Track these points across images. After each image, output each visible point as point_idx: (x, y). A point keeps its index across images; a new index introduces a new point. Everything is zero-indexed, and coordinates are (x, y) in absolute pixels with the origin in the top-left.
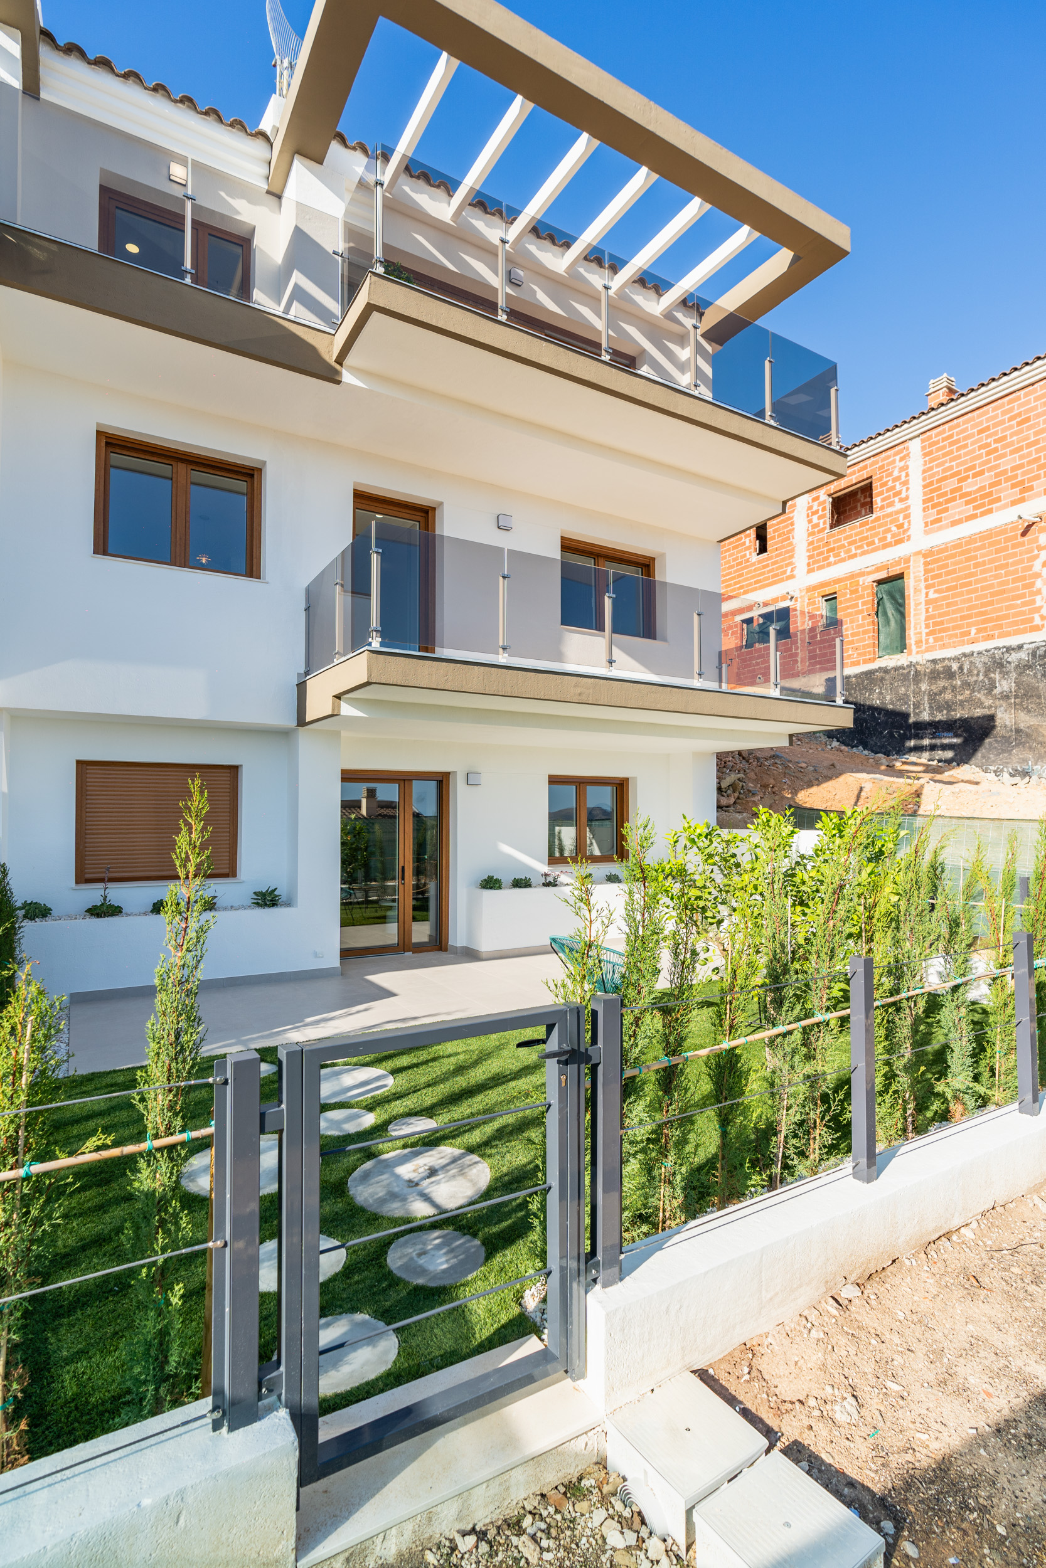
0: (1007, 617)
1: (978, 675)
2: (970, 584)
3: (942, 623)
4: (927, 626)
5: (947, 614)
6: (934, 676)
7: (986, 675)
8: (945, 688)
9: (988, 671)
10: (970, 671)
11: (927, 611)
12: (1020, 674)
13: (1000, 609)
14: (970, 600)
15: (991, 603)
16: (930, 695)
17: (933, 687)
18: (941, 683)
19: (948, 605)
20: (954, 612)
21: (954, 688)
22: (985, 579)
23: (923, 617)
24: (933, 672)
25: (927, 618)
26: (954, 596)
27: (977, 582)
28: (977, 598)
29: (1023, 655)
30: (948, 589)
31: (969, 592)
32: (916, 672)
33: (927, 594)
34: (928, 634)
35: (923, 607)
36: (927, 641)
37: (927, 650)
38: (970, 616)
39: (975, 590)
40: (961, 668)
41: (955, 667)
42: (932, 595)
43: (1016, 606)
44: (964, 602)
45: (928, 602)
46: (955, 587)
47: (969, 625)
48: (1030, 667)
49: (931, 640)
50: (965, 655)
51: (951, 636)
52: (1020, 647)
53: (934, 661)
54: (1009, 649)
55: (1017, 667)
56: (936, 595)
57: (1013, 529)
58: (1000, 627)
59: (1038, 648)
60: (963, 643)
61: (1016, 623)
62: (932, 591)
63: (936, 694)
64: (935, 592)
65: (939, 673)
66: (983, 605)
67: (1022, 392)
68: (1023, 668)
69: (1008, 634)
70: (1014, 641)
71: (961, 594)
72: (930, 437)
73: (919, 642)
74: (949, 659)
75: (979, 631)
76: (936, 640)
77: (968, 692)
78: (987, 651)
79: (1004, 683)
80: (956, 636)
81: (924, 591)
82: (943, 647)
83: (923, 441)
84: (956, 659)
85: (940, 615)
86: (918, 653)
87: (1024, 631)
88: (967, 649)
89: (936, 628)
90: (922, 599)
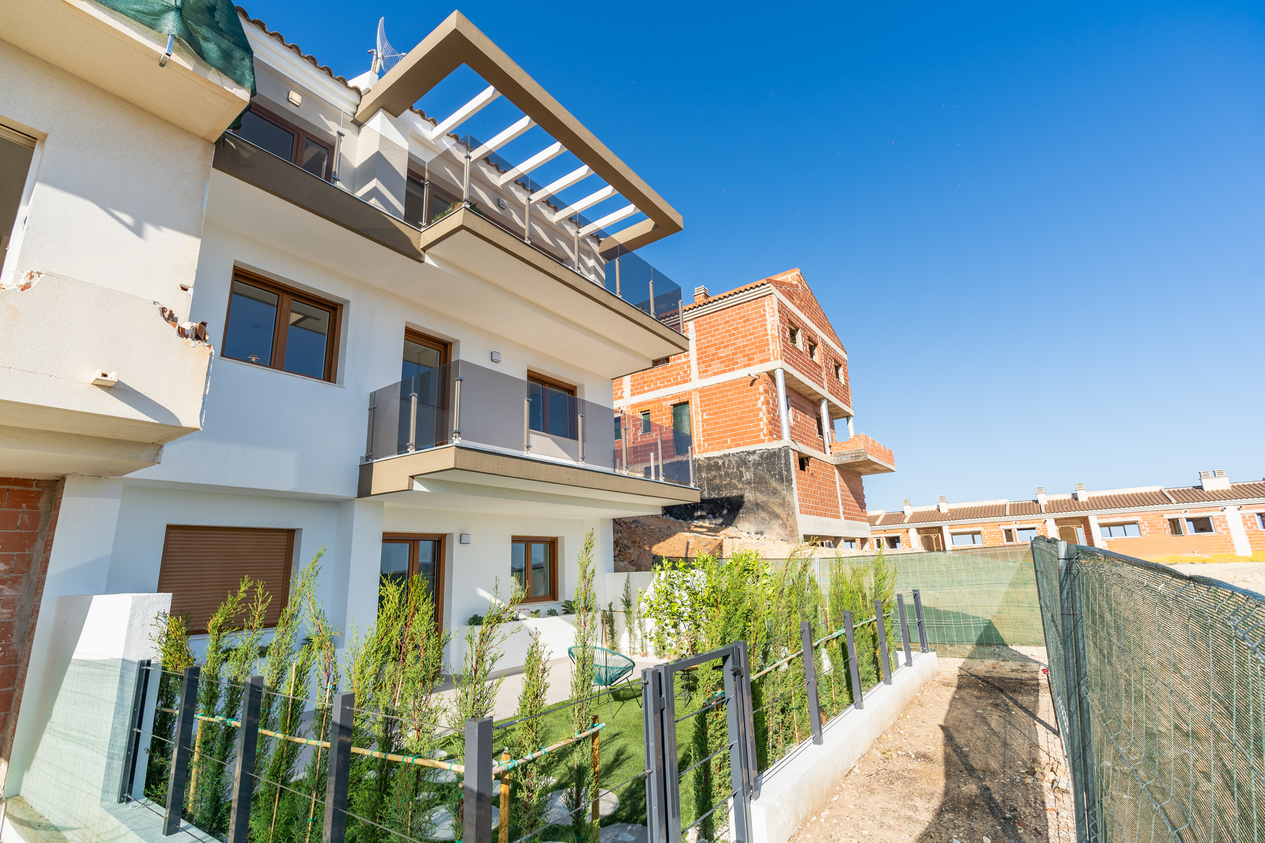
0: (746, 433)
1: (733, 468)
2: (725, 411)
3: (712, 434)
4: (703, 436)
5: (714, 429)
6: (709, 468)
7: (738, 469)
8: (715, 476)
9: (738, 466)
10: (729, 466)
11: (703, 427)
12: (755, 469)
13: (742, 429)
14: (726, 421)
15: (737, 424)
16: (707, 480)
17: (709, 475)
18: (714, 473)
19: (715, 423)
20: (718, 428)
21: (721, 476)
22: (733, 410)
23: (701, 430)
24: (709, 465)
25: (703, 431)
26: (717, 418)
27: (729, 410)
28: (730, 420)
29: (756, 457)
30: (714, 414)
31: (726, 416)
32: (699, 465)
33: (702, 415)
34: (704, 441)
35: (700, 423)
36: (704, 445)
37: (705, 451)
38: (726, 432)
39: (728, 416)
40: (724, 463)
41: (720, 462)
42: (705, 417)
43: (750, 427)
44: (723, 422)
45: (703, 421)
46: (717, 413)
47: (727, 437)
48: (760, 465)
49: (706, 445)
50: (725, 455)
51: (717, 443)
52: (754, 452)
53: (708, 459)
54: (749, 453)
55: (753, 464)
56: (708, 417)
57: (746, 381)
58: (743, 439)
59: (763, 453)
60: (723, 448)
61: (751, 437)
62: (705, 414)
63: (711, 480)
64: (707, 415)
65: (712, 466)
66: (734, 425)
67: (745, 304)
68: (757, 465)
69: (747, 444)
70: (751, 448)
71: (721, 417)
72: (699, 321)
73: (699, 446)
74: (717, 458)
75: (732, 441)
76: (709, 445)
77: (728, 479)
78: (737, 453)
79: (747, 474)
80: (719, 443)
81: (701, 414)
82: (713, 450)
83: (695, 323)
84: (721, 457)
85: (711, 429)
86: (699, 453)
87: (755, 443)
88: (727, 452)
89: (709, 437)
90: (700, 419)
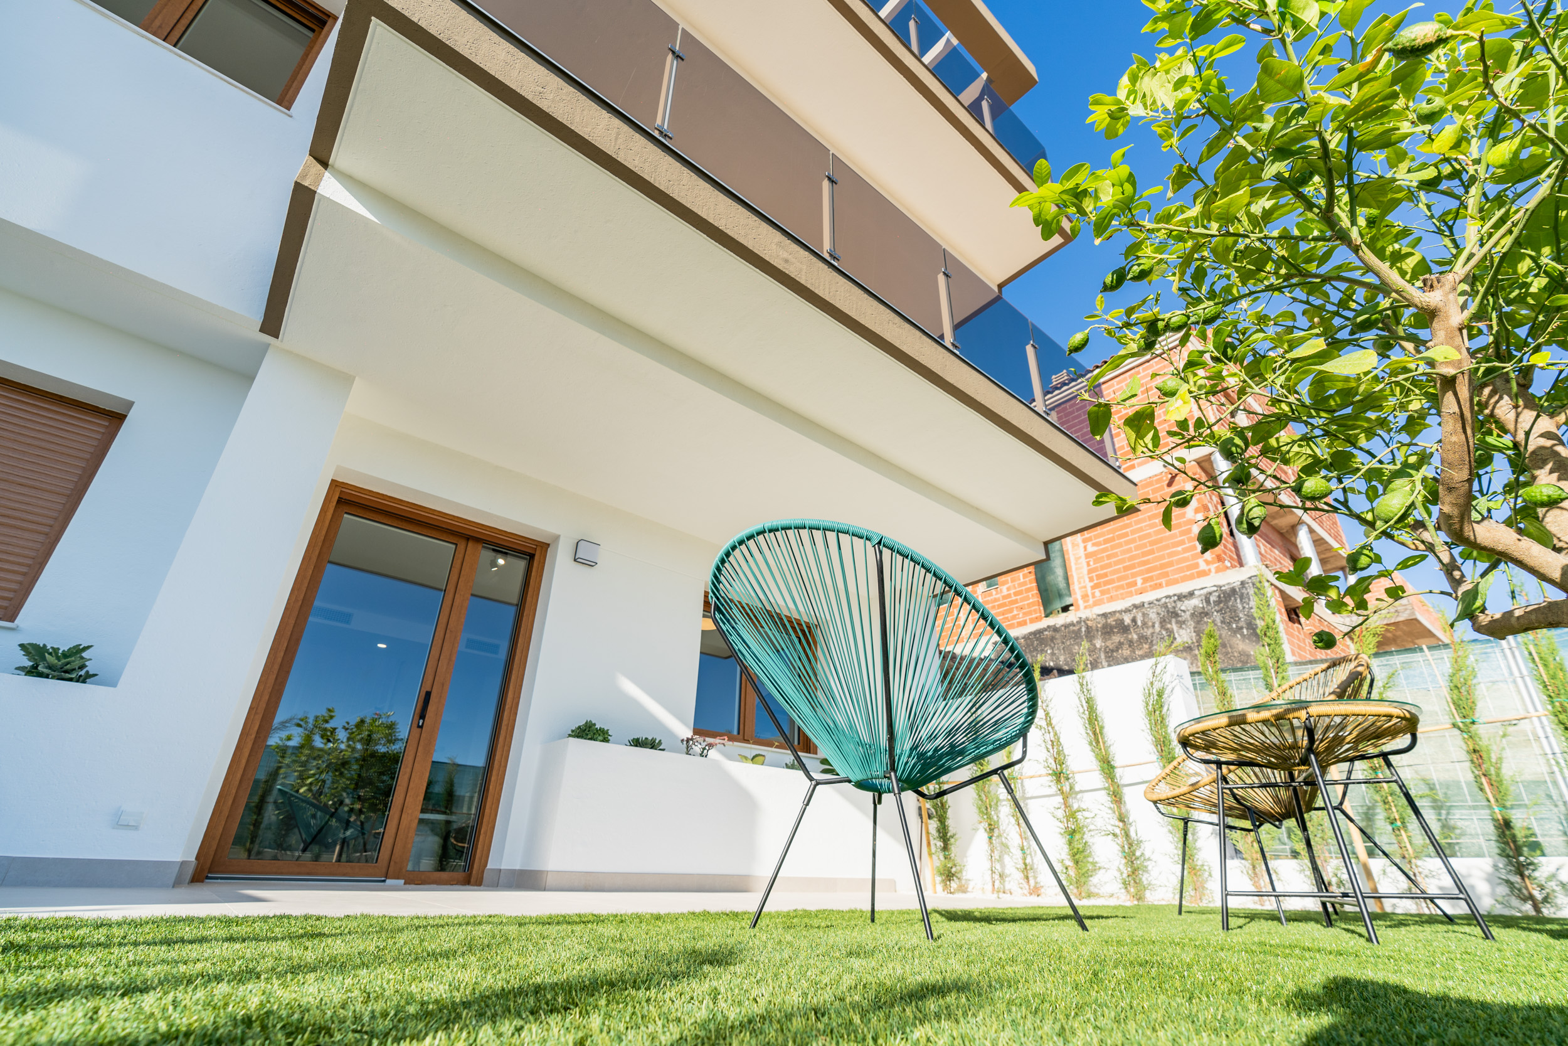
0: (1170, 564)
1: (1153, 626)
2: (1126, 535)
3: (1106, 575)
4: (1091, 580)
5: (1109, 565)
6: (1107, 631)
7: (1162, 626)
8: (1121, 644)
9: (1163, 622)
10: (1144, 624)
11: (1088, 564)
12: (1198, 622)
13: (1163, 557)
14: (1130, 550)
15: (1152, 552)
16: (1105, 652)
17: (1109, 643)
18: (1117, 638)
19: (1109, 557)
20: (1116, 563)
21: (1131, 642)
22: (1141, 529)
23: (1085, 570)
24: (1105, 626)
25: (1090, 572)
26: (1113, 548)
27: (1133, 532)
28: (1137, 548)
29: (1195, 602)
30: (1106, 541)
31: (1127, 543)
32: (1088, 627)
33: (1085, 548)
34: (1093, 588)
35: (1083, 561)
36: (1093, 594)
37: (1096, 604)
38: (1132, 567)
39: (1133, 541)
40: (1134, 620)
41: (1127, 620)
42: (1090, 549)
43: (1177, 553)
44: (1123, 552)
45: (1088, 556)
46: (1113, 539)
47: (1134, 575)
48: (1206, 614)
49: (1097, 593)
50: (1135, 606)
51: (1117, 588)
52: (1191, 594)
53: (1105, 615)
54: (1181, 597)
55: (1193, 615)
56: (1095, 548)
57: (1158, 481)
58: (1166, 575)
59: (1210, 593)
60: (1131, 594)
61: (1181, 570)
62: (1089, 545)
63: (1112, 651)
64: (1094, 545)
65: (1112, 627)
66: (1144, 554)
67: (1141, 368)
68: (1200, 616)
69: (1176, 582)
70: (1184, 588)
71: (1120, 545)
72: (1065, 408)
73: (1085, 597)
74: (1120, 612)
75: (1145, 581)
76: (1103, 593)
77: (1146, 646)
78: (1158, 600)
79: (1182, 632)
80: (1122, 587)
81: (1082, 545)
82: (1111, 599)
83: (1058, 413)
84: (1127, 611)
85: (1103, 568)
86: (1086, 607)
87: (1191, 578)
88: (1137, 600)
89: (1100, 580)
90: (1082, 552)
